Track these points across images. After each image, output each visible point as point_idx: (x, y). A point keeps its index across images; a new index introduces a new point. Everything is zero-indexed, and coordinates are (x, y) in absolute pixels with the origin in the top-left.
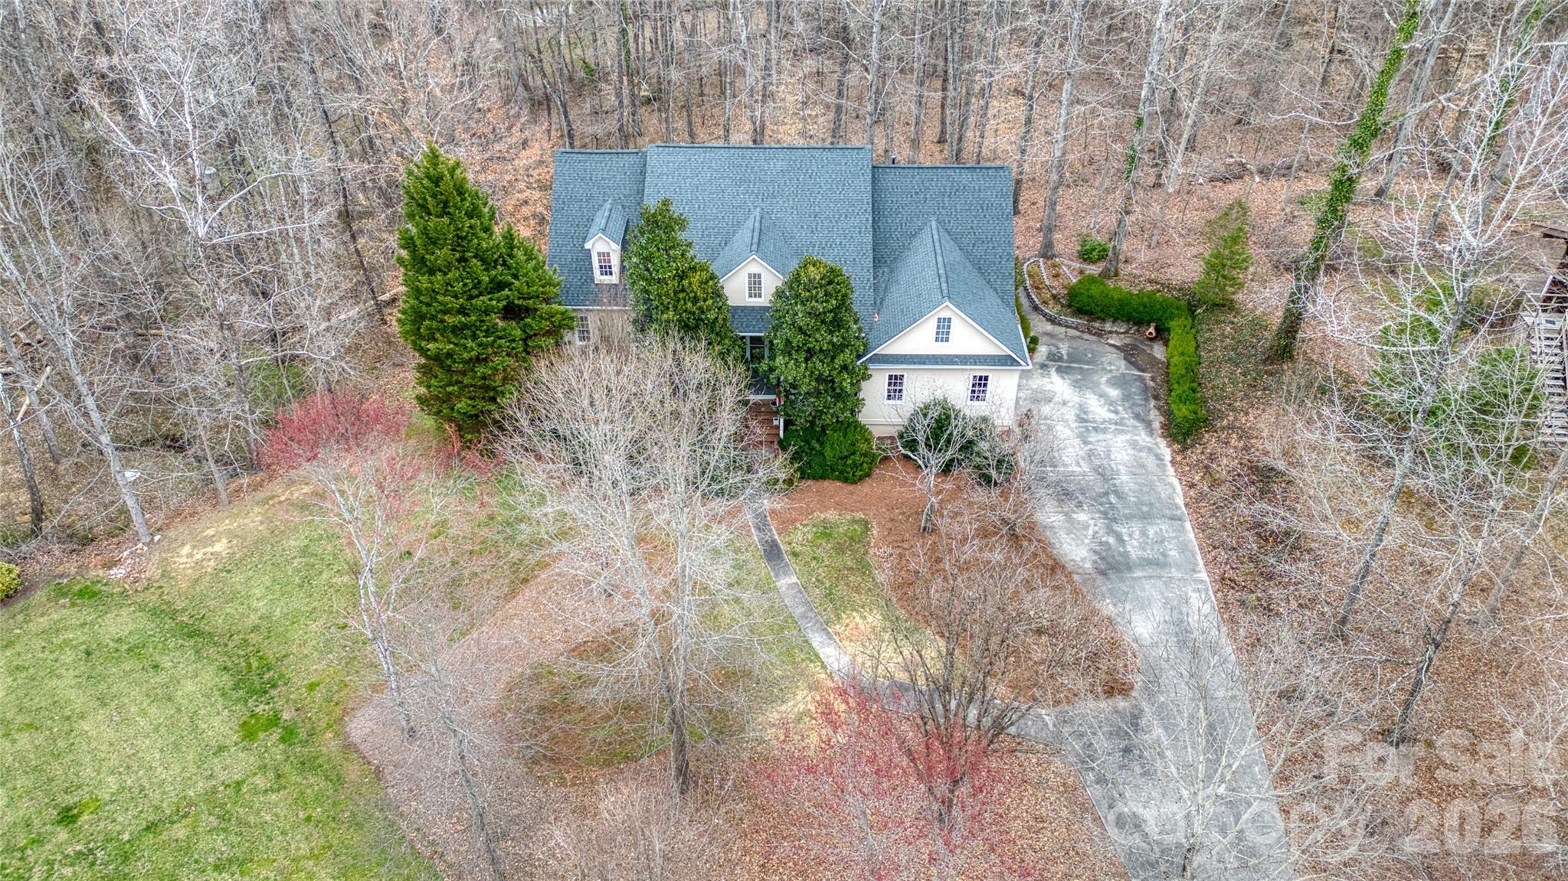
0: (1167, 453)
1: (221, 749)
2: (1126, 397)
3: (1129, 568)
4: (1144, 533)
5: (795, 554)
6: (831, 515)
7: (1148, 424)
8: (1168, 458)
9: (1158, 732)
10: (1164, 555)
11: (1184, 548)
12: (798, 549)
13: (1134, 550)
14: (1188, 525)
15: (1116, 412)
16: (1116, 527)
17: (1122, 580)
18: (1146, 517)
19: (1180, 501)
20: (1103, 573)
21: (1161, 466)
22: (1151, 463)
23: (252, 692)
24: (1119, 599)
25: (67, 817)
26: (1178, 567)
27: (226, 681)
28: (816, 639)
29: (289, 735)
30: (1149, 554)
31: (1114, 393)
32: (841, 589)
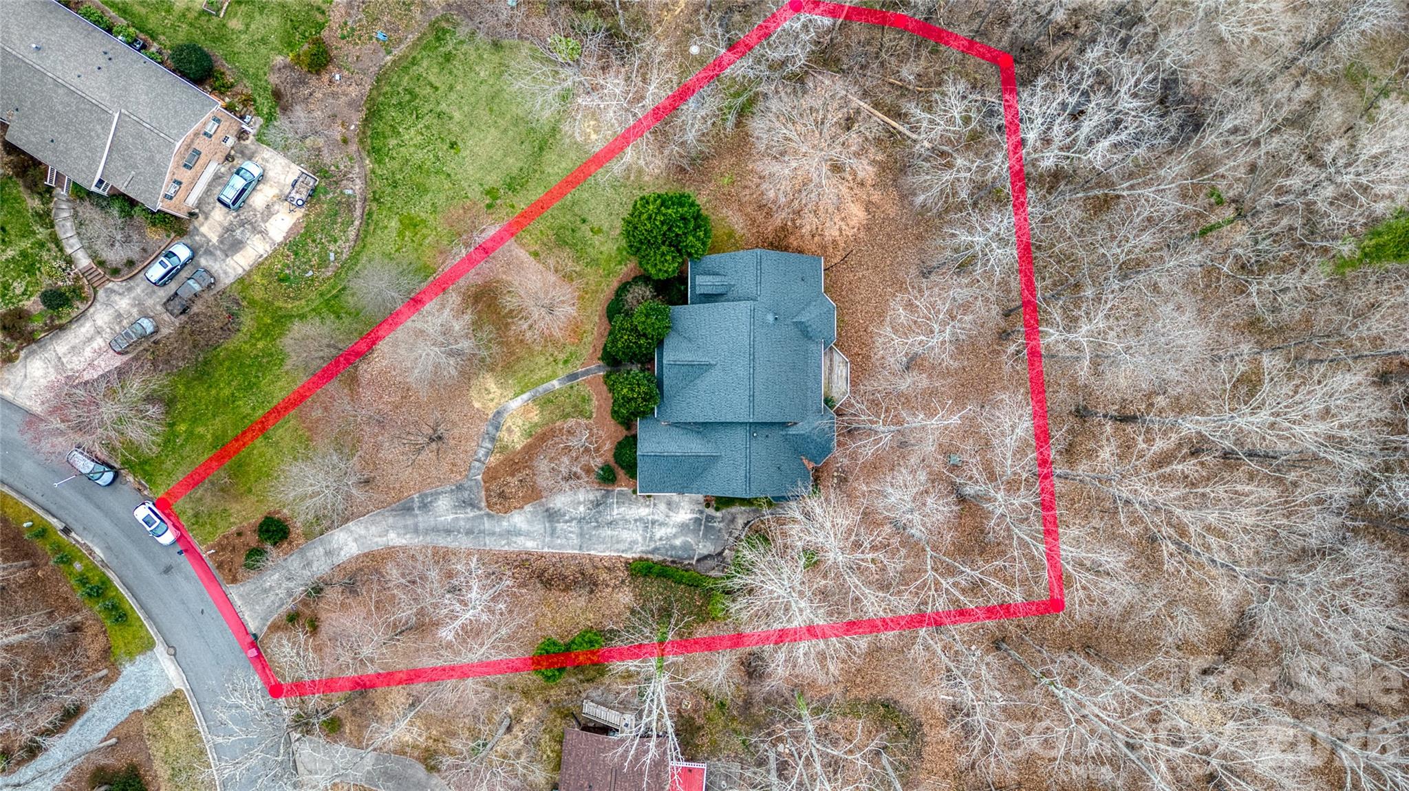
0: (629, 555)
1: (481, 185)
2: (673, 547)
3: (549, 521)
4: (571, 532)
5: (572, 387)
6: (595, 402)
7: (653, 552)
8: (624, 555)
9: (472, 514)
10: (558, 537)
11: (562, 546)
12: (575, 389)
13: (560, 526)
14: (577, 552)
15: (661, 539)
16: (574, 522)
17: (543, 517)
18: (581, 535)
19: (592, 552)
20: (547, 510)
21: (618, 551)
22: (621, 546)
23: (509, 185)
24: (534, 514)
25: (453, 145)
26: (552, 542)
27: (515, 172)
28: (525, 396)
29: (489, 206)
30: (559, 531)
31: (678, 542)
32: (551, 407)
